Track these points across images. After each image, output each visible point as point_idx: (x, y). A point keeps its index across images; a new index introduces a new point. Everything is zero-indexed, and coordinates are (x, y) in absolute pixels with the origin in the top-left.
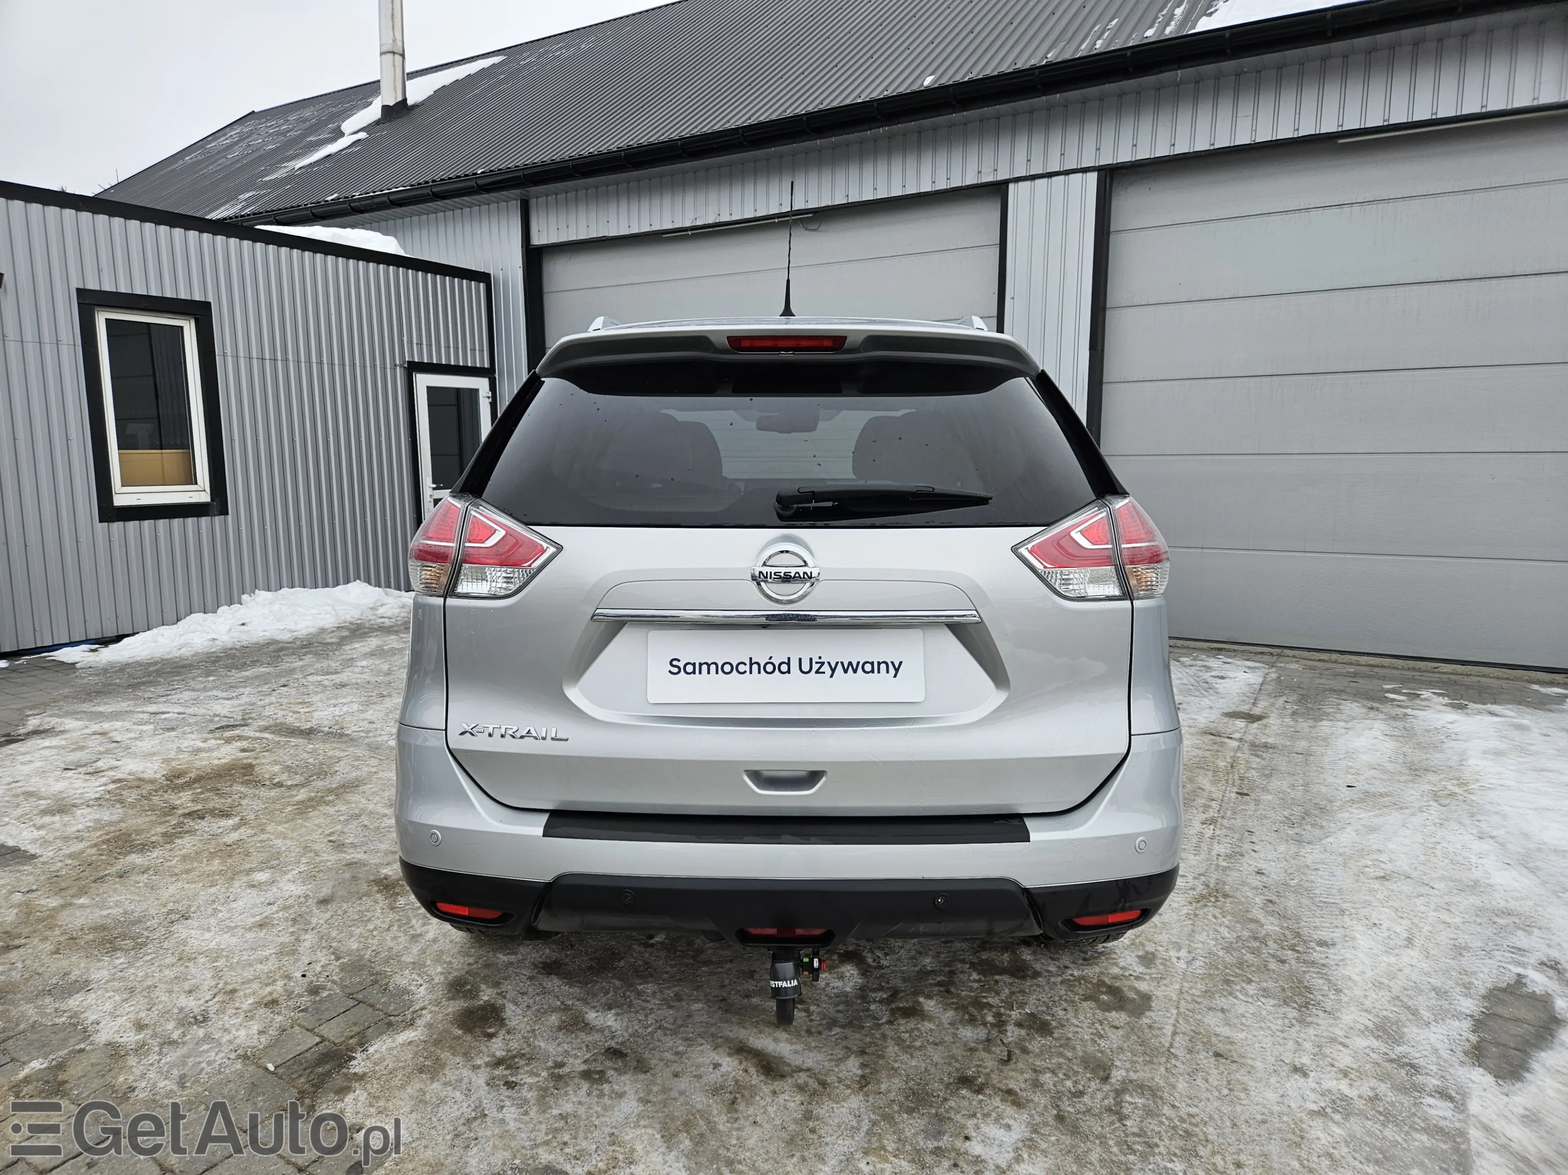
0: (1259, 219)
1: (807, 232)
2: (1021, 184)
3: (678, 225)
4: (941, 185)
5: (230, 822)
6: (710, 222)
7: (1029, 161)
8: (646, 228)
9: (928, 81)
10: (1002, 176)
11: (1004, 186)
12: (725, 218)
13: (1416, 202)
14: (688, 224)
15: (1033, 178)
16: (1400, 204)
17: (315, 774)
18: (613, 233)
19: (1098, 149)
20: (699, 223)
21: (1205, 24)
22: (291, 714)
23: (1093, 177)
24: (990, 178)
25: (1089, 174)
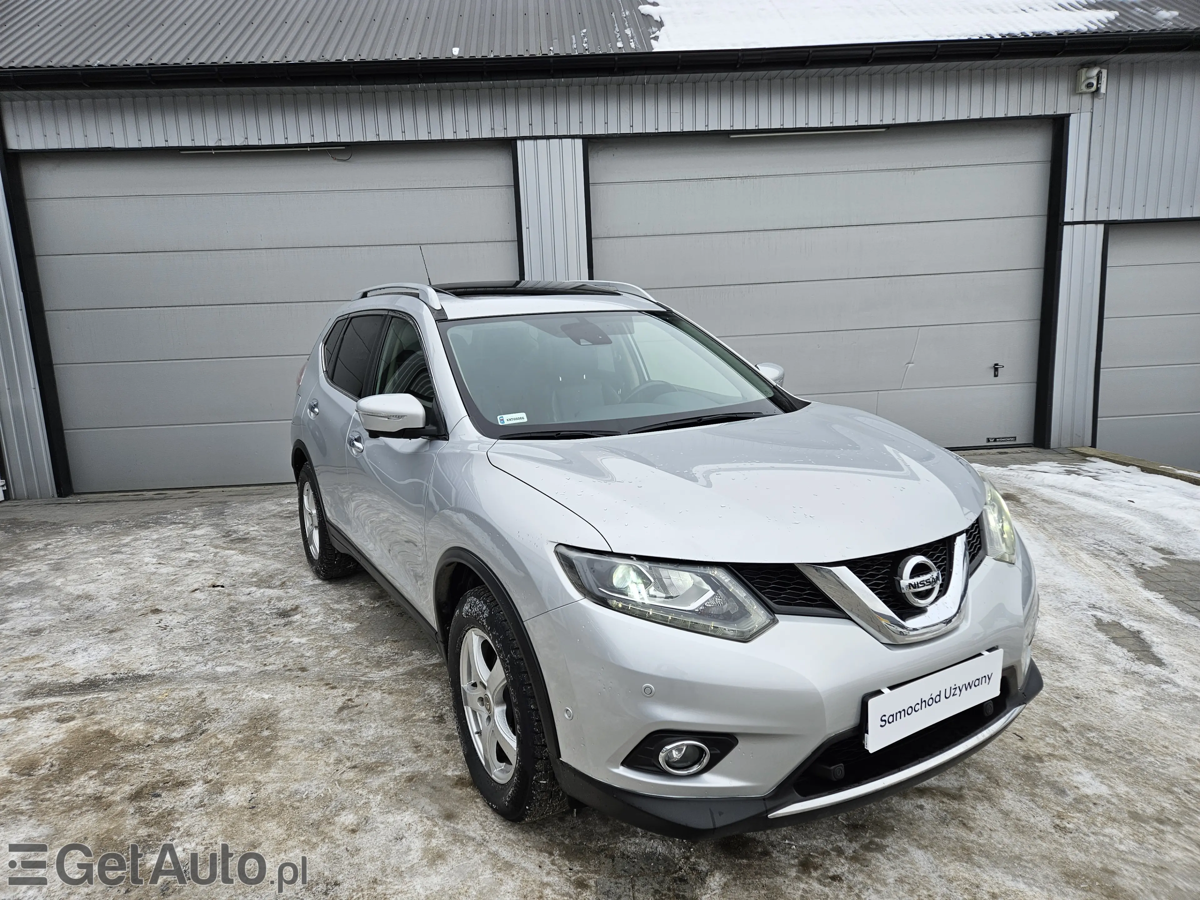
0: (685, 183)
1: (336, 162)
2: (526, 142)
3: (200, 143)
4: (462, 135)
5: (198, 788)
6: (237, 144)
7: (531, 125)
8: (160, 143)
9: (456, 51)
10: (511, 134)
11: (513, 142)
12: (253, 141)
13: (771, 179)
14: (211, 144)
15: (536, 138)
16: (762, 179)
17: (197, 718)
18: (119, 144)
19: (581, 122)
20: (224, 143)
21: (658, 47)
22: (37, 673)
23: (579, 142)
24: (500, 134)
25: (576, 140)
